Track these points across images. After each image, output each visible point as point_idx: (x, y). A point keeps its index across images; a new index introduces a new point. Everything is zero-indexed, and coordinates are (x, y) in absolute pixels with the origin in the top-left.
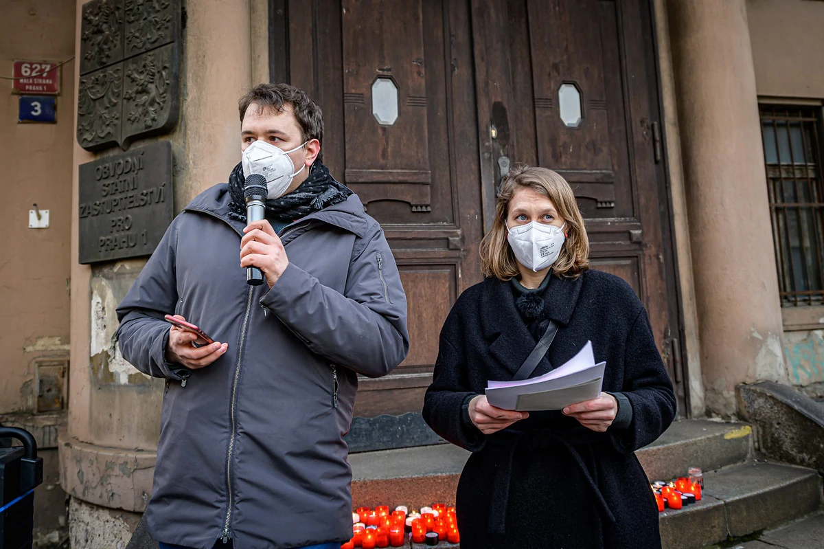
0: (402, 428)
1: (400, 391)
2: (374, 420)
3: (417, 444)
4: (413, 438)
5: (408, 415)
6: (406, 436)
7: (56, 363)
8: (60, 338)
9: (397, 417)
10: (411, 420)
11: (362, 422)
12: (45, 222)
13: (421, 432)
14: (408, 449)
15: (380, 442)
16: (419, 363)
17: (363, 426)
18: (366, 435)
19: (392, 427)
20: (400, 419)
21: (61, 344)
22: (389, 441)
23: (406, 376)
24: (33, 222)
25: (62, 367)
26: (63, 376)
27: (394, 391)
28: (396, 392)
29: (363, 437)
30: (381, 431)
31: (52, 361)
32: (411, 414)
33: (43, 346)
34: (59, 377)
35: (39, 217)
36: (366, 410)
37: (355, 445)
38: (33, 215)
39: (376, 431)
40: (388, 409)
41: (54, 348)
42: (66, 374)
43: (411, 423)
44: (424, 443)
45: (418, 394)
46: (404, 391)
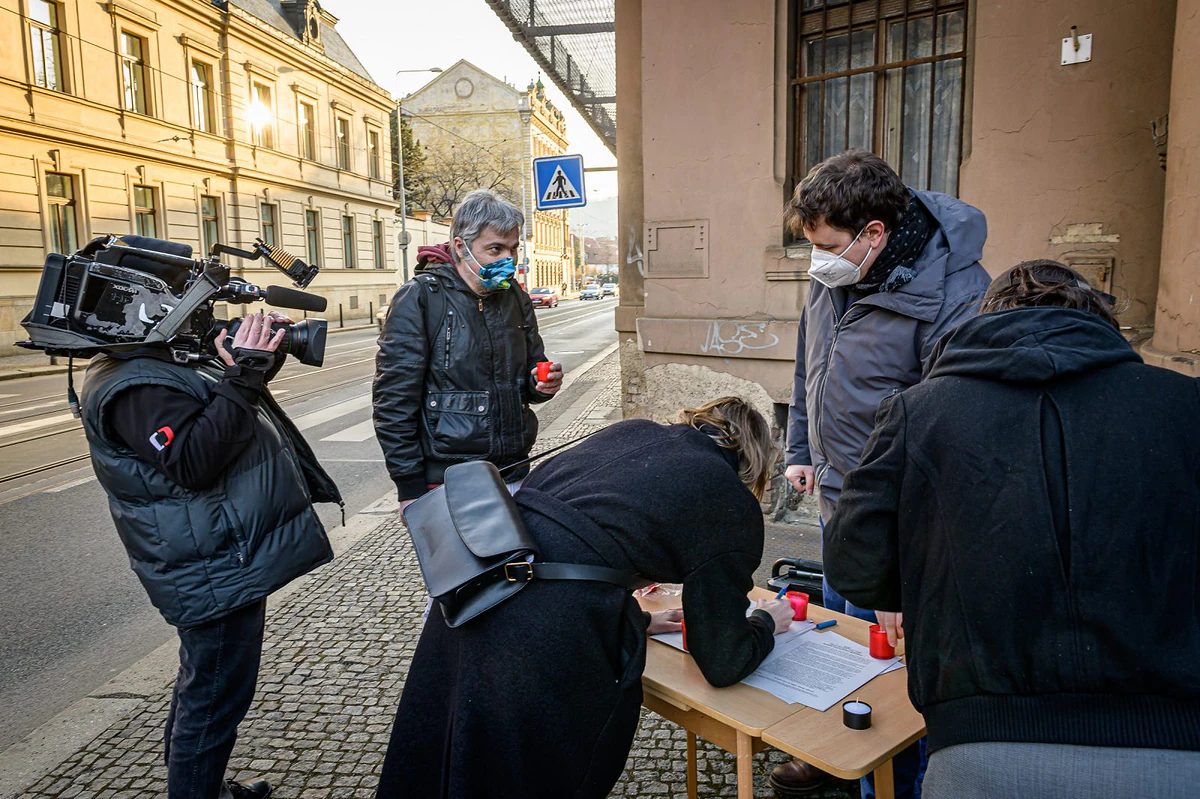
7: (1095, 261)
8: (1101, 225)
12: (1085, 54)
21: (1103, 235)
24: (1068, 54)
25: (1103, 266)
26: (1104, 280)
31: (1088, 258)
33: (1075, 236)
34: (1099, 283)
35: (1077, 47)
38: (1067, 47)
41: (1092, 239)
42: (1109, 277)
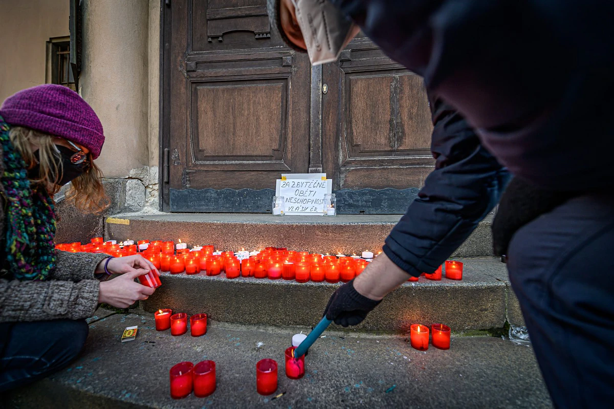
0: (240, 199)
1: (240, 172)
2: (220, 191)
3: (250, 211)
4: (248, 207)
5: (244, 191)
6: (242, 205)
9: (237, 191)
10: (246, 194)
11: (212, 192)
13: (254, 203)
15: (224, 207)
16: (255, 154)
17: (213, 195)
18: (215, 201)
19: (233, 198)
20: (239, 193)
22: (230, 207)
23: (245, 162)
27: (235, 172)
28: (237, 173)
29: (212, 202)
30: (225, 200)
32: (247, 190)
36: (215, 185)
37: (207, 208)
39: (222, 199)
40: (231, 185)
43: (247, 196)
44: (255, 211)
45: (252, 176)
46: (243, 172)
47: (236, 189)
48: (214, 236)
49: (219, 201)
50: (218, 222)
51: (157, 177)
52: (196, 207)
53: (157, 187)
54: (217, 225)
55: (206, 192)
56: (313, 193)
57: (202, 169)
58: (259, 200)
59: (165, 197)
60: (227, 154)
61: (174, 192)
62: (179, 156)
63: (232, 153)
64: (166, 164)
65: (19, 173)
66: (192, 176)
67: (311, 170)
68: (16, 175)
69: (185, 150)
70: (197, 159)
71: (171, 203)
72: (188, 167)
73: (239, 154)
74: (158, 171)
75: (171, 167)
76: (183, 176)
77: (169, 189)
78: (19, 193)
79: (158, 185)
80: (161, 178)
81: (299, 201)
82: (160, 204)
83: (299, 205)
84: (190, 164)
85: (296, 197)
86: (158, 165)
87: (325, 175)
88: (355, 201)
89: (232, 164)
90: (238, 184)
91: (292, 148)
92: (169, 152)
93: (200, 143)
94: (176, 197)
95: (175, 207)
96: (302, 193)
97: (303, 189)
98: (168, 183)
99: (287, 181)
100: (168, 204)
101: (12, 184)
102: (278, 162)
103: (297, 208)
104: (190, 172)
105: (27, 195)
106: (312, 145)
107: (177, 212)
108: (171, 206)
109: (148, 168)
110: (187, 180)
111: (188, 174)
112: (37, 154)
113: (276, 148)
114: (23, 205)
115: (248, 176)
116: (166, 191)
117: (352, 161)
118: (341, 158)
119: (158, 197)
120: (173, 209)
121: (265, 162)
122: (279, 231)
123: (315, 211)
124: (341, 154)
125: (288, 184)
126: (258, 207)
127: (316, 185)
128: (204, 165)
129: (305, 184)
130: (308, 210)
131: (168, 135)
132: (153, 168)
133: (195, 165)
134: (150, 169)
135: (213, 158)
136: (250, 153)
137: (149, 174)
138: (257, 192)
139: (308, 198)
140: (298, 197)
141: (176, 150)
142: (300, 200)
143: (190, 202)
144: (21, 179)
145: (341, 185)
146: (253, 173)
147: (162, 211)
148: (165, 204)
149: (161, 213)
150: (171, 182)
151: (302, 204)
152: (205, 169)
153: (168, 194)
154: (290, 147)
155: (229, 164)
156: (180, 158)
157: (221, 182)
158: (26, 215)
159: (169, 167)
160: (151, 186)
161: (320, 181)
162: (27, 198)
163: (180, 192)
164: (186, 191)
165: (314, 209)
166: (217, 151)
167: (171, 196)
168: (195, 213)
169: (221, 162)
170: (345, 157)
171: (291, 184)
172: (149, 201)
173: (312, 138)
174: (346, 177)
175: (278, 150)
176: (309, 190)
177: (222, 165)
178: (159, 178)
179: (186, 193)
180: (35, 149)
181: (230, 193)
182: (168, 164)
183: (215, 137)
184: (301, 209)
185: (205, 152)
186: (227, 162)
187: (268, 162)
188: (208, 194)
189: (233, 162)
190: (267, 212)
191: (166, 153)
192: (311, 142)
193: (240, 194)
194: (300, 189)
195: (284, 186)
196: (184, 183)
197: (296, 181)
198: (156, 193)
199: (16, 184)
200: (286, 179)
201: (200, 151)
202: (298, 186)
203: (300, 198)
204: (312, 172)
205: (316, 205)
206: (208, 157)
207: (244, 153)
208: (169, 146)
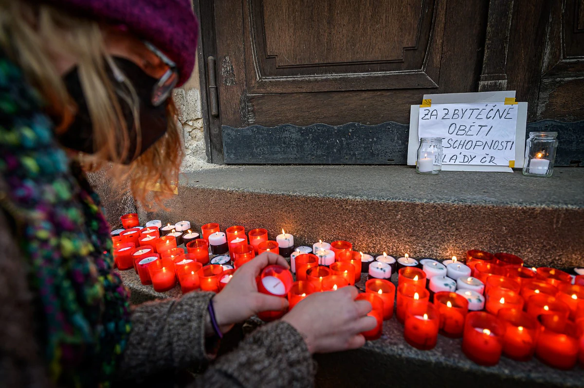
0: (341, 142)
1: (342, 94)
2: (306, 129)
3: (358, 162)
4: (354, 155)
5: (348, 127)
6: (345, 151)
9: (336, 128)
10: (352, 133)
11: (292, 130)
13: (365, 148)
14: (346, 166)
15: (313, 155)
16: (370, 58)
17: (294, 136)
18: (297, 145)
19: (328, 139)
20: (339, 130)
22: (324, 155)
23: (351, 75)
27: (333, 95)
28: (336, 97)
29: (293, 148)
30: (314, 143)
32: (353, 125)
36: (297, 117)
37: (285, 156)
39: (309, 141)
40: (325, 117)
43: (353, 137)
44: (367, 162)
45: (364, 99)
46: (347, 94)
47: (333, 124)
48: (347, 224)
49: (305, 146)
50: (358, 198)
51: (199, 108)
52: (266, 156)
53: (200, 124)
54: (355, 205)
55: (283, 129)
56: (485, 129)
57: (274, 90)
58: (375, 142)
59: (214, 140)
60: (317, 61)
61: (229, 133)
62: (232, 69)
63: (327, 58)
64: (212, 85)
65: (30, 126)
66: (258, 104)
67: (484, 86)
68: (22, 137)
69: (242, 57)
70: (264, 74)
71: (225, 149)
72: (249, 88)
73: (338, 60)
74: (199, 97)
75: (222, 89)
76: (243, 105)
77: (220, 128)
78: (42, 193)
79: (201, 121)
80: (206, 108)
81: (457, 144)
82: (207, 151)
83: (456, 152)
84: (253, 82)
85: (449, 136)
86: (200, 89)
87: (512, 94)
88: (565, 142)
89: (326, 80)
90: (337, 116)
91: (443, 43)
92: (215, 62)
93: (268, 43)
94: (232, 139)
95: (232, 156)
96: (463, 129)
97: (467, 122)
98: (217, 116)
99: (433, 107)
100: (220, 151)
101: (20, 166)
102: (413, 72)
103: (454, 157)
104: (253, 98)
105: (65, 194)
106: (489, 36)
107: (235, 164)
108: (226, 154)
109: (184, 92)
110: (249, 112)
111: (251, 99)
112: (72, 79)
113: (410, 45)
114: (60, 228)
115: (354, 101)
116: (215, 131)
117: (570, 63)
118: (546, 59)
119: (203, 140)
120: (229, 160)
121: (388, 73)
122: (499, 221)
123: (491, 164)
124: (548, 51)
125: (435, 113)
126: (372, 154)
127: (492, 114)
128: (277, 84)
129: (470, 112)
130: (476, 161)
131: (211, 33)
132: (191, 93)
133: (262, 85)
134: (186, 93)
135: (293, 69)
136: (360, 57)
137: (185, 103)
138: (372, 128)
139: (474, 139)
140: (454, 137)
141: (227, 58)
142: (459, 142)
143: (256, 148)
144: (39, 148)
145: (539, 112)
146: (364, 95)
147: (212, 163)
148: (215, 152)
149: (211, 166)
150: (223, 116)
151: (464, 150)
152: (279, 90)
153: (220, 135)
154: (439, 41)
155: (323, 80)
156: (235, 73)
157: (307, 114)
158: (76, 257)
159: (217, 89)
160: (190, 123)
161: (502, 106)
162: (67, 204)
163: (237, 131)
164: (248, 129)
165: (488, 159)
166: (299, 57)
167: (225, 139)
168: (265, 164)
169: (306, 78)
170: (555, 56)
171: (442, 113)
172: (191, 147)
173: (491, 20)
174: (551, 96)
175: (413, 49)
176: (476, 125)
177: (309, 81)
178: (202, 109)
179: (249, 133)
180: (66, 66)
181: (323, 132)
182: (216, 85)
183: (295, 29)
184: (460, 159)
185: (277, 59)
186: (319, 77)
187: (393, 73)
188: (286, 134)
189: (329, 76)
190: (389, 162)
191: (211, 65)
192: (489, 29)
193: (341, 133)
194: (459, 122)
195: (427, 117)
196: (245, 117)
197: (451, 107)
198: (200, 134)
199: (30, 163)
200: (430, 103)
201: (269, 57)
202: (456, 116)
203: (459, 138)
204: (486, 89)
205: (492, 152)
206: (283, 68)
207: (348, 58)
208: (214, 52)
